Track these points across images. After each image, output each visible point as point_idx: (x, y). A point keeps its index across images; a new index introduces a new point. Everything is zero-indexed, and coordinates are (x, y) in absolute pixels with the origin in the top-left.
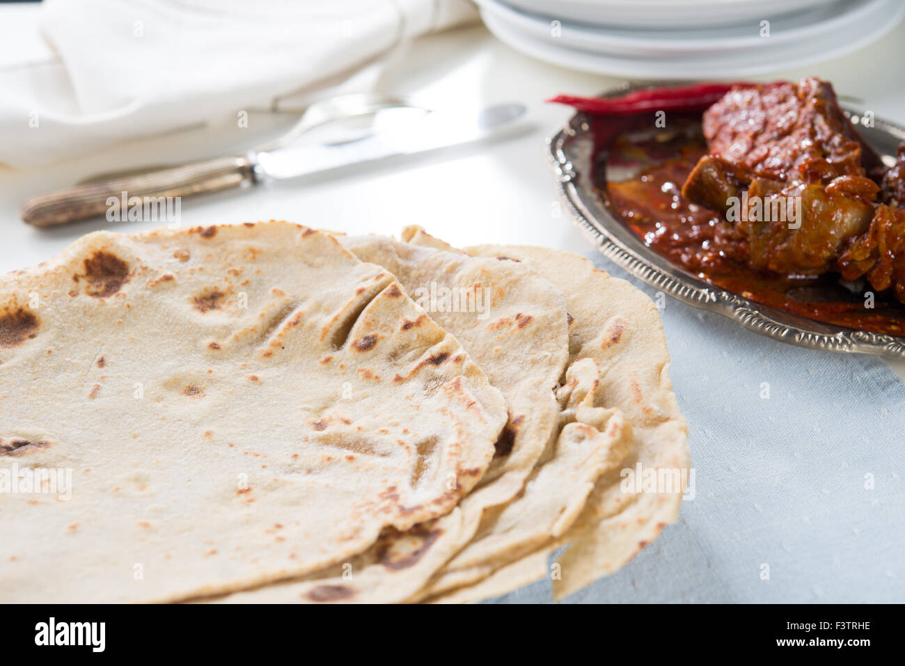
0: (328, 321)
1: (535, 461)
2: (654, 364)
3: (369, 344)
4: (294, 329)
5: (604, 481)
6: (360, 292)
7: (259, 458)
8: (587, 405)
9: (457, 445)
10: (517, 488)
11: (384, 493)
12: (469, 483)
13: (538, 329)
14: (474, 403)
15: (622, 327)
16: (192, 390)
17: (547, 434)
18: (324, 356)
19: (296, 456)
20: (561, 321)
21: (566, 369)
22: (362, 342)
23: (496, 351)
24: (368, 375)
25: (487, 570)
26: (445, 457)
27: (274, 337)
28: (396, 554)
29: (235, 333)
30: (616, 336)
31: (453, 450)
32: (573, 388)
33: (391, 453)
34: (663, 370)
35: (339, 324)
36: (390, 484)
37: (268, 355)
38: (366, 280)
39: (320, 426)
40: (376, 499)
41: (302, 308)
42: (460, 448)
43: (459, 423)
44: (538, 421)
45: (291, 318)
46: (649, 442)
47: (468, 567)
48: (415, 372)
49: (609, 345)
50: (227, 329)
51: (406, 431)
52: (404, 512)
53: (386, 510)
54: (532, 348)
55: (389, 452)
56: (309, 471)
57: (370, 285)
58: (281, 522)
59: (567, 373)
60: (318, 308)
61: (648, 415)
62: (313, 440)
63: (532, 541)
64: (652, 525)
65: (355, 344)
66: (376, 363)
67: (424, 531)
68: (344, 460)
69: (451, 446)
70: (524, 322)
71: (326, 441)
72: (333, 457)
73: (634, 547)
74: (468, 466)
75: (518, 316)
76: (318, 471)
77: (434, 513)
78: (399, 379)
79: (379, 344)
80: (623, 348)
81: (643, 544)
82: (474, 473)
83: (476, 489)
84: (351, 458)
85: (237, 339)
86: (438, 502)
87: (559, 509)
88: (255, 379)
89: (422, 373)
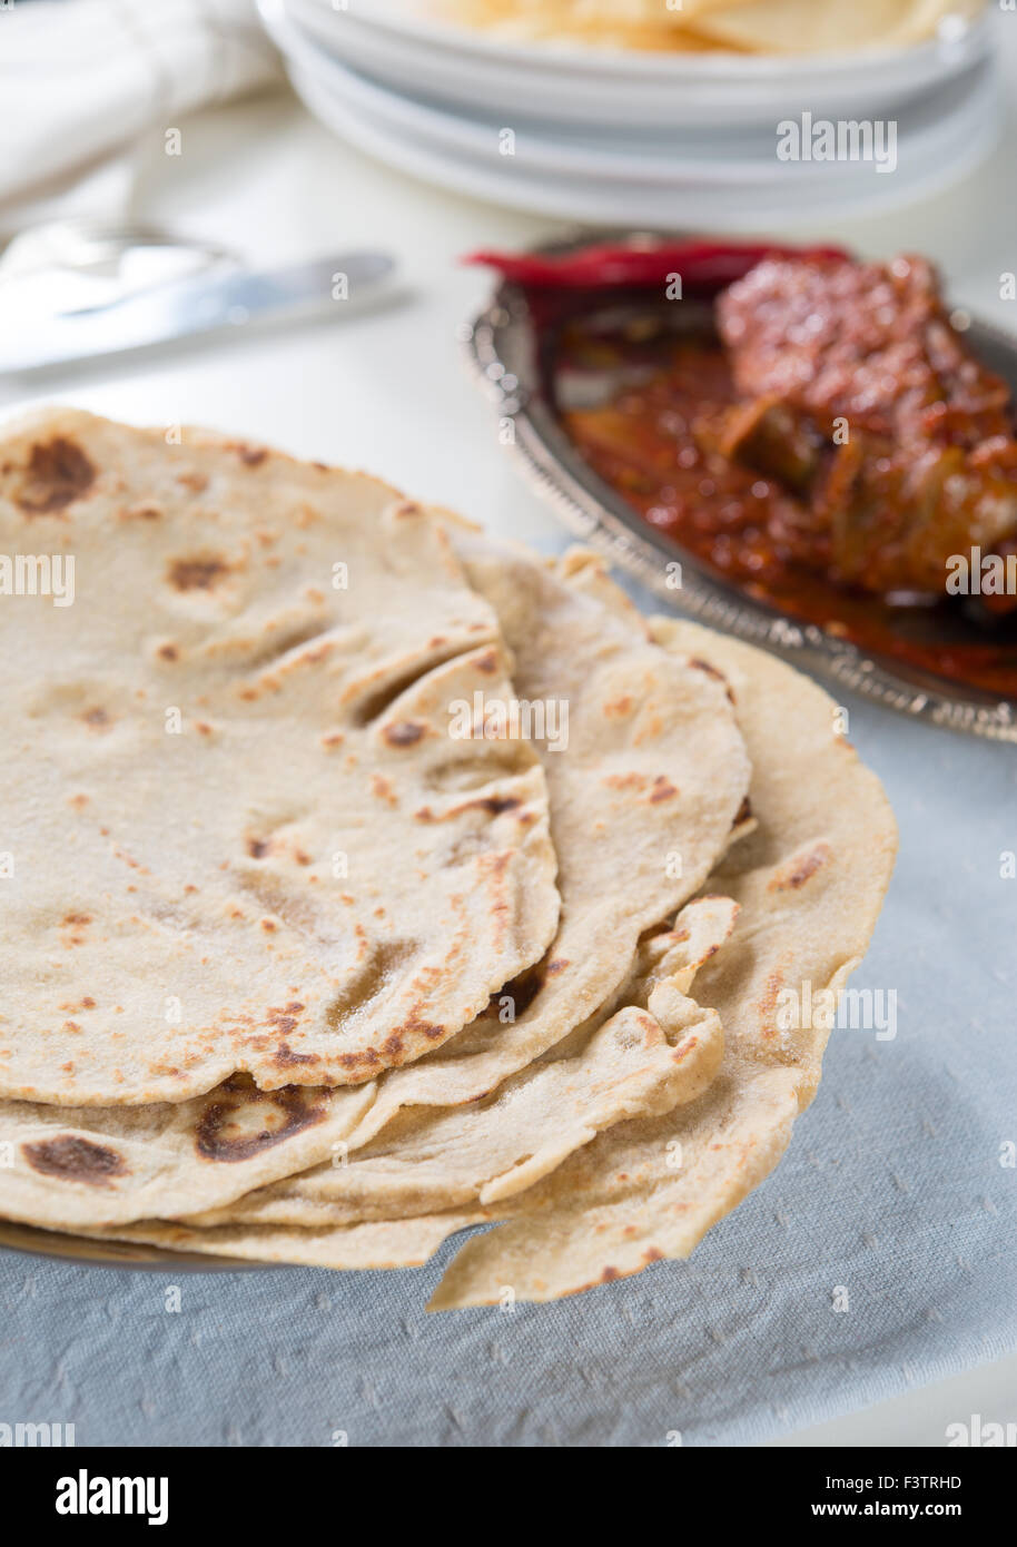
0: (366, 673)
1: (541, 1050)
2: (832, 953)
3: (408, 740)
4: (307, 668)
5: (627, 1132)
6: (437, 642)
7: (133, 872)
8: (676, 985)
9: (435, 972)
10: (486, 1084)
11: (278, 1011)
12: (416, 1046)
13: (677, 817)
14: (505, 908)
15: (820, 863)
16: (97, 717)
17: (584, 1012)
18: (335, 731)
19: (191, 889)
20: (719, 816)
21: (682, 906)
22: (400, 731)
23: (599, 827)
24: (382, 790)
25: (347, 1216)
26: (407, 986)
27: (272, 670)
28: (232, 1126)
29: (211, 641)
30: (801, 875)
31: (425, 978)
32: (674, 945)
33: (336, 941)
34: (842, 968)
35: (379, 686)
36: (298, 999)
37: (249, 696)
38: (456, 623)
39: (257, 850)
40: (261, 1016)
41: (336, 636)
42: (438, 980)
43: (465, 935)
44: (584, 981)
45: (312, 646)
46: (741, 1092)
47: (323, 1197)
48: (455, 814)
49: (781, 887)
50: (203, 631)
51: (380, 912)
52: (286, 1057)
53: (259, 1044)
54: (654, 845)
55: (333, 938)
56: (195, 925)
57: (458, 636)
58: (97, 998)
59: (681, 915)
60: (360, 646)
61: (765, 1041)
62: (234, 872)
63: (442, 1195)
64: (644, 1246)
65: (387, 730)
66: (405, 775)
67: (297, 1104)
68: (258, 926)
69: (426, 969)
70: (664, 793)
71: (250, 882)
72: (245, 914)
73: (594, 1275)
74: (430, 1017)
75: (660, 781)
76: (209, 929)
77: (329, 1079)
78: (426, 817)
79: (425, 743)
80: (802, 902)
81: (610, 1275)
82: (433, 1032)
83: (423, 1060)
84: (269, 927)
85: (212, 652)
86: (349, 1061)
87: (518, 1156)
88: (205, 730)
89: (466, 818)
